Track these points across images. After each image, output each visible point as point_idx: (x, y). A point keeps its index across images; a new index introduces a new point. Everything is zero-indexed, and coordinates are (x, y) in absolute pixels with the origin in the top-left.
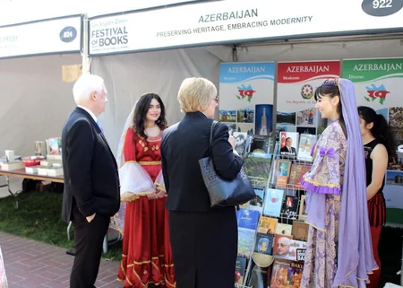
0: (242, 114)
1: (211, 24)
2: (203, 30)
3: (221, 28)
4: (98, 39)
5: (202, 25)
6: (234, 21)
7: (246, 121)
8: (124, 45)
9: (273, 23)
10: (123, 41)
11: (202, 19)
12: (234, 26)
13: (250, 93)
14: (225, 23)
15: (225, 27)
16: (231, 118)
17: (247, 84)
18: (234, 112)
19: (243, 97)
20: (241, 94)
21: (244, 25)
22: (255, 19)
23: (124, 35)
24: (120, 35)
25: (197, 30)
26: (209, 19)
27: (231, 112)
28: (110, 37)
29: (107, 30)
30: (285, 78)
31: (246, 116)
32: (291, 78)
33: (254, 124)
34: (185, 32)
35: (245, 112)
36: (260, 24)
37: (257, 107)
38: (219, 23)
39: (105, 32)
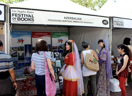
0: (19, 48)
1: (68, 20)
2: (66, 21)
3: (71, 22)
4: (17, 17)
5: (65, 19)
6: (75, 20)
7: (21, 50)
8: (32, 22)
9: (85, 22)
10: (31, 20)
11: (65, 18)
12: (75, 22)
13: (22, 41)
14: (72, 20)
15: (72, 21)
16: (15, 50)
17: (21, 38)
18: (16, 47)
19: (20, 42)
20: (19, 41)
21: (77, 22)
22: (80, 21)
23: (32, 18)
24: (30, 18)
25: (63, 21)
26: (68, 18)
27: (15, 48)
28: (24, 18)
29: (22, 15)
30: (34, 36)
31: (21, 49)
32: (36, 36)
33: (24, 51)
34: (59, 21)
35: (21, 47)
36: (81, 22)
37: (25, 45)
38: (71, 20)
39: (21, 15)
